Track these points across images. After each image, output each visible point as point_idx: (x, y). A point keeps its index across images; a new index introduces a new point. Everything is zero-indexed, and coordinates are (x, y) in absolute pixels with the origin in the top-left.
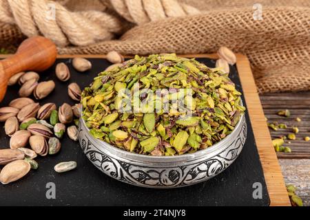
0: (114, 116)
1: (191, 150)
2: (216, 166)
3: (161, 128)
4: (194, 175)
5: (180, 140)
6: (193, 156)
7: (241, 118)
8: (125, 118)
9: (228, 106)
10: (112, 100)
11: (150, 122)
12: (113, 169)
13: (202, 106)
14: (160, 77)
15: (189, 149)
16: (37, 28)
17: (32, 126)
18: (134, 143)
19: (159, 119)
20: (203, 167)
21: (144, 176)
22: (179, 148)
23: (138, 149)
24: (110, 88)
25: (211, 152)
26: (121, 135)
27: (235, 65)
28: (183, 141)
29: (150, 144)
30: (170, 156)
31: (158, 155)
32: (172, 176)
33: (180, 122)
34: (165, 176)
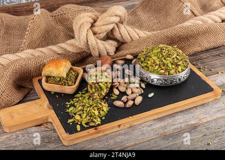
3: (173, 66)
4: (184, 78)
5: (180, 69)
6: (183, 72)
12: (161, 82)
15: (182, 70)
18: (167, 72)
19: (172, 64)
20: (186, 75)
21: (172, 82)
22: (180, 71)
23: (169, 74)
24: (150, 59)
25: (187, 70)
26: (163, 71)
29: (172, 72)
30: (178, 74)
31: (175, 74)
33: (178, 63)
34: (177, 80)
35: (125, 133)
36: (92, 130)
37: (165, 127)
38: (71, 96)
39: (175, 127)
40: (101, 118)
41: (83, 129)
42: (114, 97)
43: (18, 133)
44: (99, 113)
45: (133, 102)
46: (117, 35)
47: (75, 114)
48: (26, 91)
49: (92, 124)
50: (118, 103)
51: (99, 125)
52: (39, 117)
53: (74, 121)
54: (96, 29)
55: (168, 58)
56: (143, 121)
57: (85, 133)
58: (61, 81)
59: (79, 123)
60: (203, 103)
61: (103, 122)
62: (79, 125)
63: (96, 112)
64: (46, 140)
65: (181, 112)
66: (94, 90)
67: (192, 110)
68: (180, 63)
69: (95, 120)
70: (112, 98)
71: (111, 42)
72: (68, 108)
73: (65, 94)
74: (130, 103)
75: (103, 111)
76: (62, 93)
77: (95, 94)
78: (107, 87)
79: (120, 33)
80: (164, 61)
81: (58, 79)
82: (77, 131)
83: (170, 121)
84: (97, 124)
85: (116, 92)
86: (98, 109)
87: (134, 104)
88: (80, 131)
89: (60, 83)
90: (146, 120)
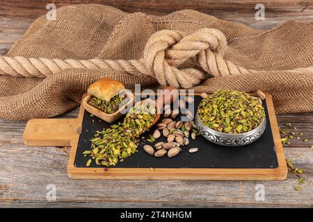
0: (213, 118)
1: (244, 132)
2: (253, 138)
3: (232, 123)
4: (244, 142)
5: (239, 128)
6: (244, 134)
7: (264, 119)
8: (218, 119)
9: (258, 115)
10: (212, 112)
11: (228, 121)
12: (213, 138)
13: (248, 115)
14: (232, 103)
15: (243, 131)
16: (167, 81)
17: (175, 132)
18: (222, 129)
19: (231, 120)
20: (248, 138)
21: (225, 141)
22: (239, 131)
23: (223, 131)
24: (211, 106)
25: (251, 133)
26: (216, 125)
27: (265, 100)
28: (241, 128)
29: (228, 129)
30: (235, 134)
31: (231, 133)
32: (236, 141)
33: (239, 121)
34: (233, 141)
35: (138, 185)
36: (101, 170)
37: (187, 193)
38: (107, 125)
39: (199, 196)
40: (119, 159)
41: (93, 165)
42: (152, 140)
43: (36, 149)
44: (121, 153)
45: (165, 152)
46: (203, 64)
47: (96, 146)
48: (73, 105)
49: (105, 163)
50: (148, 149)
51: (112, 166)
52: (60, 138)
53: (90, 154)
54: (172, 53)
55: (229, 111)
56: (166, 178)
57: (92, 170)
58: (101, 105)
59: (94, 158)
60: (255, 179)
61: (119, 165)
62: (92, 159)
63: (117, 152)
64: (56, 166)
65: (222, 181)
66: (128, 126)
67: (236, 184)
68: (244, 121)
69: (110, 160)
70: (149, 140)
71: (193, 71)
72: (95, 137)
73: (103, 121)
74: (162, 152)
75: (126, 152)
76: (100, 119)
77: (128, 131)
78: (145, 126)
79: (207, 64)
80: (222, 113)
81: (99, 102)
82: (85, 166)
83: (199, 188)
84: (111, 164)
85: (157, 134)
86: (121, 148)
87: (166, 154)
88: (89, 167)
89: (100, 107)
90: (170, 177)
